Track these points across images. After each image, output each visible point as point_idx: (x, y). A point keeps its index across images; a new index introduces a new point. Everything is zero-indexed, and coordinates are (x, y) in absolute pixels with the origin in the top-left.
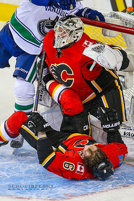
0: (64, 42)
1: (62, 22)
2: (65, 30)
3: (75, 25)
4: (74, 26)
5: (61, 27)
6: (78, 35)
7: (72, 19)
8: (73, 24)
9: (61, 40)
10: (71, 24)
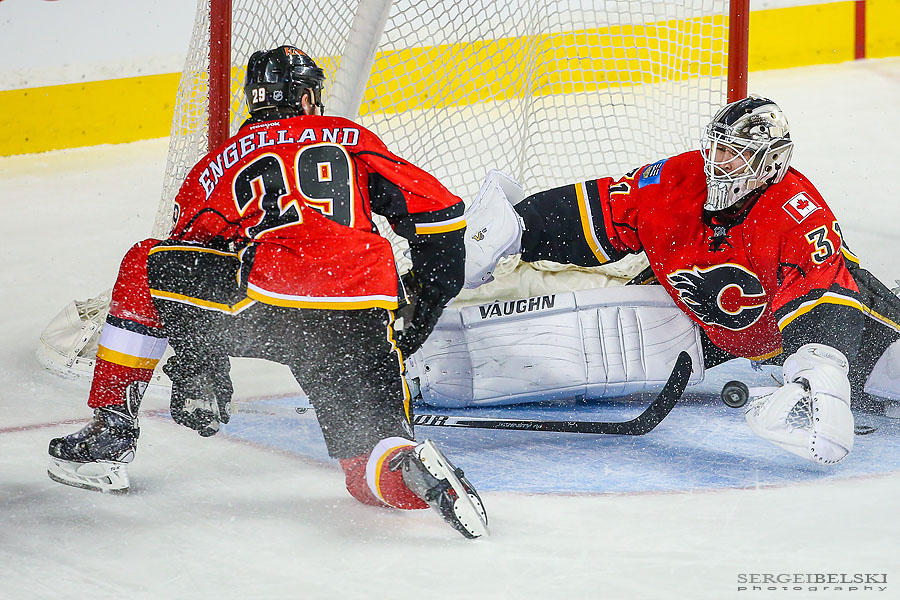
0: (737, 190)
1: (726, 127)
2: (740, 153)
3: (766, 130)
4: (766, 136)
5: (725, 142)
6: (778, 162)
7: (755, 111)
8: (762, 129)
9: (728, 185)
10: (756, 129)
